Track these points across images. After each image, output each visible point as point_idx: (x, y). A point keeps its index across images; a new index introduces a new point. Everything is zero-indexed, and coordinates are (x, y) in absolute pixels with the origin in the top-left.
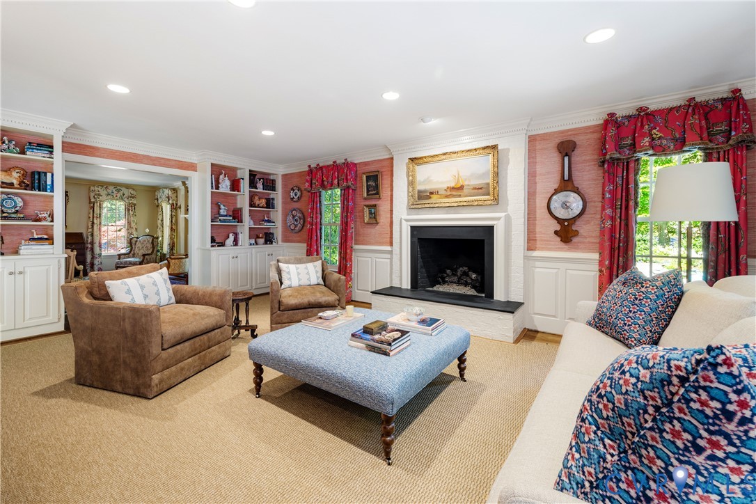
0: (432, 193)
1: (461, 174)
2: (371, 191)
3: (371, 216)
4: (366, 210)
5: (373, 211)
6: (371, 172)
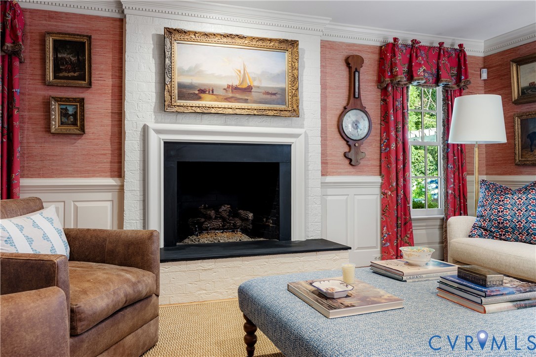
0: (203, 91)
1: (248, 70)
2: (65, 70)
3: (64, 120)
4: (55, 107)
5: (71, 110)
6: (69, 34)
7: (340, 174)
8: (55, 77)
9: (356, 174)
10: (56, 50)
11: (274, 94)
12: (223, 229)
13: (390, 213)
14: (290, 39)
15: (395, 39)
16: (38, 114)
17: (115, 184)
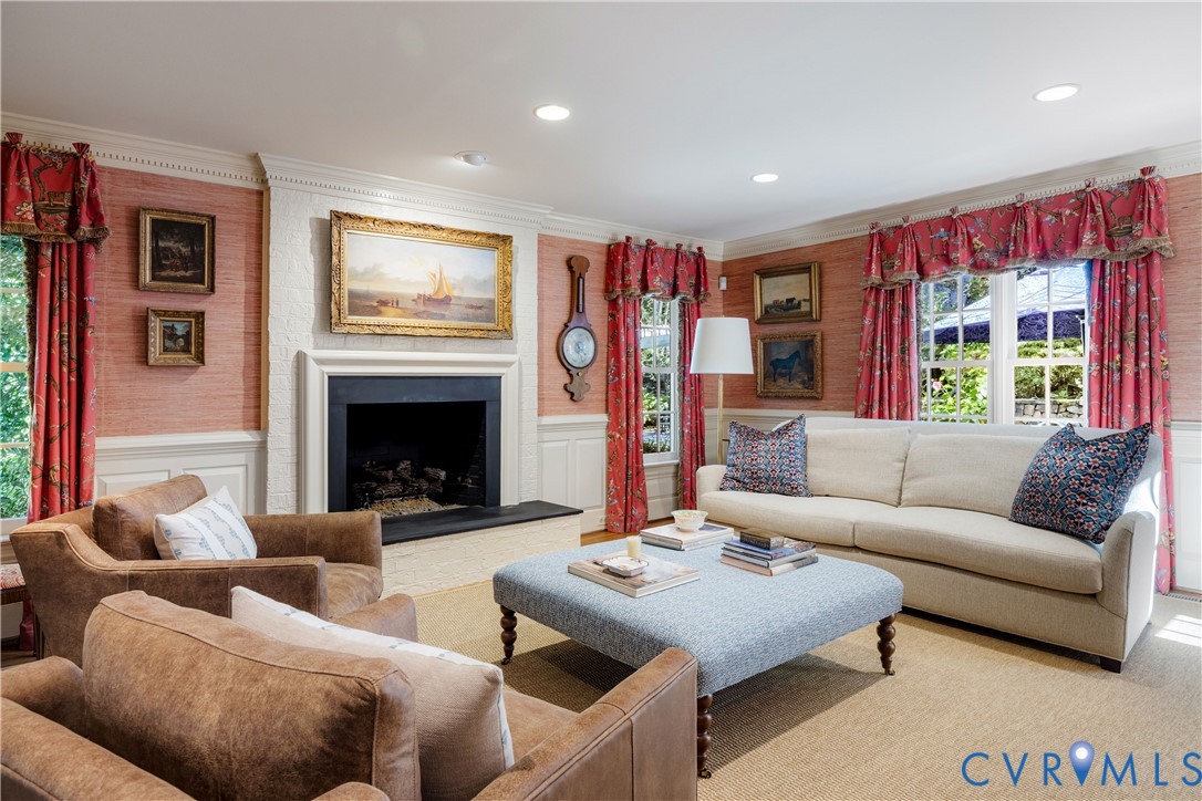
0: (384, 303)
1: (445, 274)
2: (171, 267)
3: (169, 344)
4: (156, 325)
5: (180, 329)
6: (179, 212)
7: (559, 413)
8: (154, 278)
9: (579, 412)
10: (156, 236)
11: (480, 308)
12: (403, 495)
13: (618, 462)
14: (501, 233)
15: (628, 238)
16: (126, 336)
17: (251, 439)
